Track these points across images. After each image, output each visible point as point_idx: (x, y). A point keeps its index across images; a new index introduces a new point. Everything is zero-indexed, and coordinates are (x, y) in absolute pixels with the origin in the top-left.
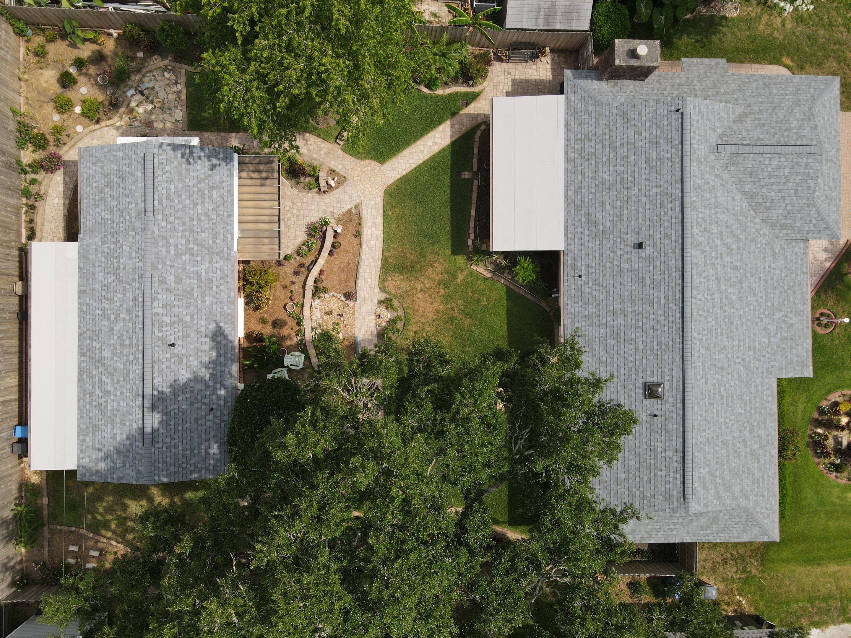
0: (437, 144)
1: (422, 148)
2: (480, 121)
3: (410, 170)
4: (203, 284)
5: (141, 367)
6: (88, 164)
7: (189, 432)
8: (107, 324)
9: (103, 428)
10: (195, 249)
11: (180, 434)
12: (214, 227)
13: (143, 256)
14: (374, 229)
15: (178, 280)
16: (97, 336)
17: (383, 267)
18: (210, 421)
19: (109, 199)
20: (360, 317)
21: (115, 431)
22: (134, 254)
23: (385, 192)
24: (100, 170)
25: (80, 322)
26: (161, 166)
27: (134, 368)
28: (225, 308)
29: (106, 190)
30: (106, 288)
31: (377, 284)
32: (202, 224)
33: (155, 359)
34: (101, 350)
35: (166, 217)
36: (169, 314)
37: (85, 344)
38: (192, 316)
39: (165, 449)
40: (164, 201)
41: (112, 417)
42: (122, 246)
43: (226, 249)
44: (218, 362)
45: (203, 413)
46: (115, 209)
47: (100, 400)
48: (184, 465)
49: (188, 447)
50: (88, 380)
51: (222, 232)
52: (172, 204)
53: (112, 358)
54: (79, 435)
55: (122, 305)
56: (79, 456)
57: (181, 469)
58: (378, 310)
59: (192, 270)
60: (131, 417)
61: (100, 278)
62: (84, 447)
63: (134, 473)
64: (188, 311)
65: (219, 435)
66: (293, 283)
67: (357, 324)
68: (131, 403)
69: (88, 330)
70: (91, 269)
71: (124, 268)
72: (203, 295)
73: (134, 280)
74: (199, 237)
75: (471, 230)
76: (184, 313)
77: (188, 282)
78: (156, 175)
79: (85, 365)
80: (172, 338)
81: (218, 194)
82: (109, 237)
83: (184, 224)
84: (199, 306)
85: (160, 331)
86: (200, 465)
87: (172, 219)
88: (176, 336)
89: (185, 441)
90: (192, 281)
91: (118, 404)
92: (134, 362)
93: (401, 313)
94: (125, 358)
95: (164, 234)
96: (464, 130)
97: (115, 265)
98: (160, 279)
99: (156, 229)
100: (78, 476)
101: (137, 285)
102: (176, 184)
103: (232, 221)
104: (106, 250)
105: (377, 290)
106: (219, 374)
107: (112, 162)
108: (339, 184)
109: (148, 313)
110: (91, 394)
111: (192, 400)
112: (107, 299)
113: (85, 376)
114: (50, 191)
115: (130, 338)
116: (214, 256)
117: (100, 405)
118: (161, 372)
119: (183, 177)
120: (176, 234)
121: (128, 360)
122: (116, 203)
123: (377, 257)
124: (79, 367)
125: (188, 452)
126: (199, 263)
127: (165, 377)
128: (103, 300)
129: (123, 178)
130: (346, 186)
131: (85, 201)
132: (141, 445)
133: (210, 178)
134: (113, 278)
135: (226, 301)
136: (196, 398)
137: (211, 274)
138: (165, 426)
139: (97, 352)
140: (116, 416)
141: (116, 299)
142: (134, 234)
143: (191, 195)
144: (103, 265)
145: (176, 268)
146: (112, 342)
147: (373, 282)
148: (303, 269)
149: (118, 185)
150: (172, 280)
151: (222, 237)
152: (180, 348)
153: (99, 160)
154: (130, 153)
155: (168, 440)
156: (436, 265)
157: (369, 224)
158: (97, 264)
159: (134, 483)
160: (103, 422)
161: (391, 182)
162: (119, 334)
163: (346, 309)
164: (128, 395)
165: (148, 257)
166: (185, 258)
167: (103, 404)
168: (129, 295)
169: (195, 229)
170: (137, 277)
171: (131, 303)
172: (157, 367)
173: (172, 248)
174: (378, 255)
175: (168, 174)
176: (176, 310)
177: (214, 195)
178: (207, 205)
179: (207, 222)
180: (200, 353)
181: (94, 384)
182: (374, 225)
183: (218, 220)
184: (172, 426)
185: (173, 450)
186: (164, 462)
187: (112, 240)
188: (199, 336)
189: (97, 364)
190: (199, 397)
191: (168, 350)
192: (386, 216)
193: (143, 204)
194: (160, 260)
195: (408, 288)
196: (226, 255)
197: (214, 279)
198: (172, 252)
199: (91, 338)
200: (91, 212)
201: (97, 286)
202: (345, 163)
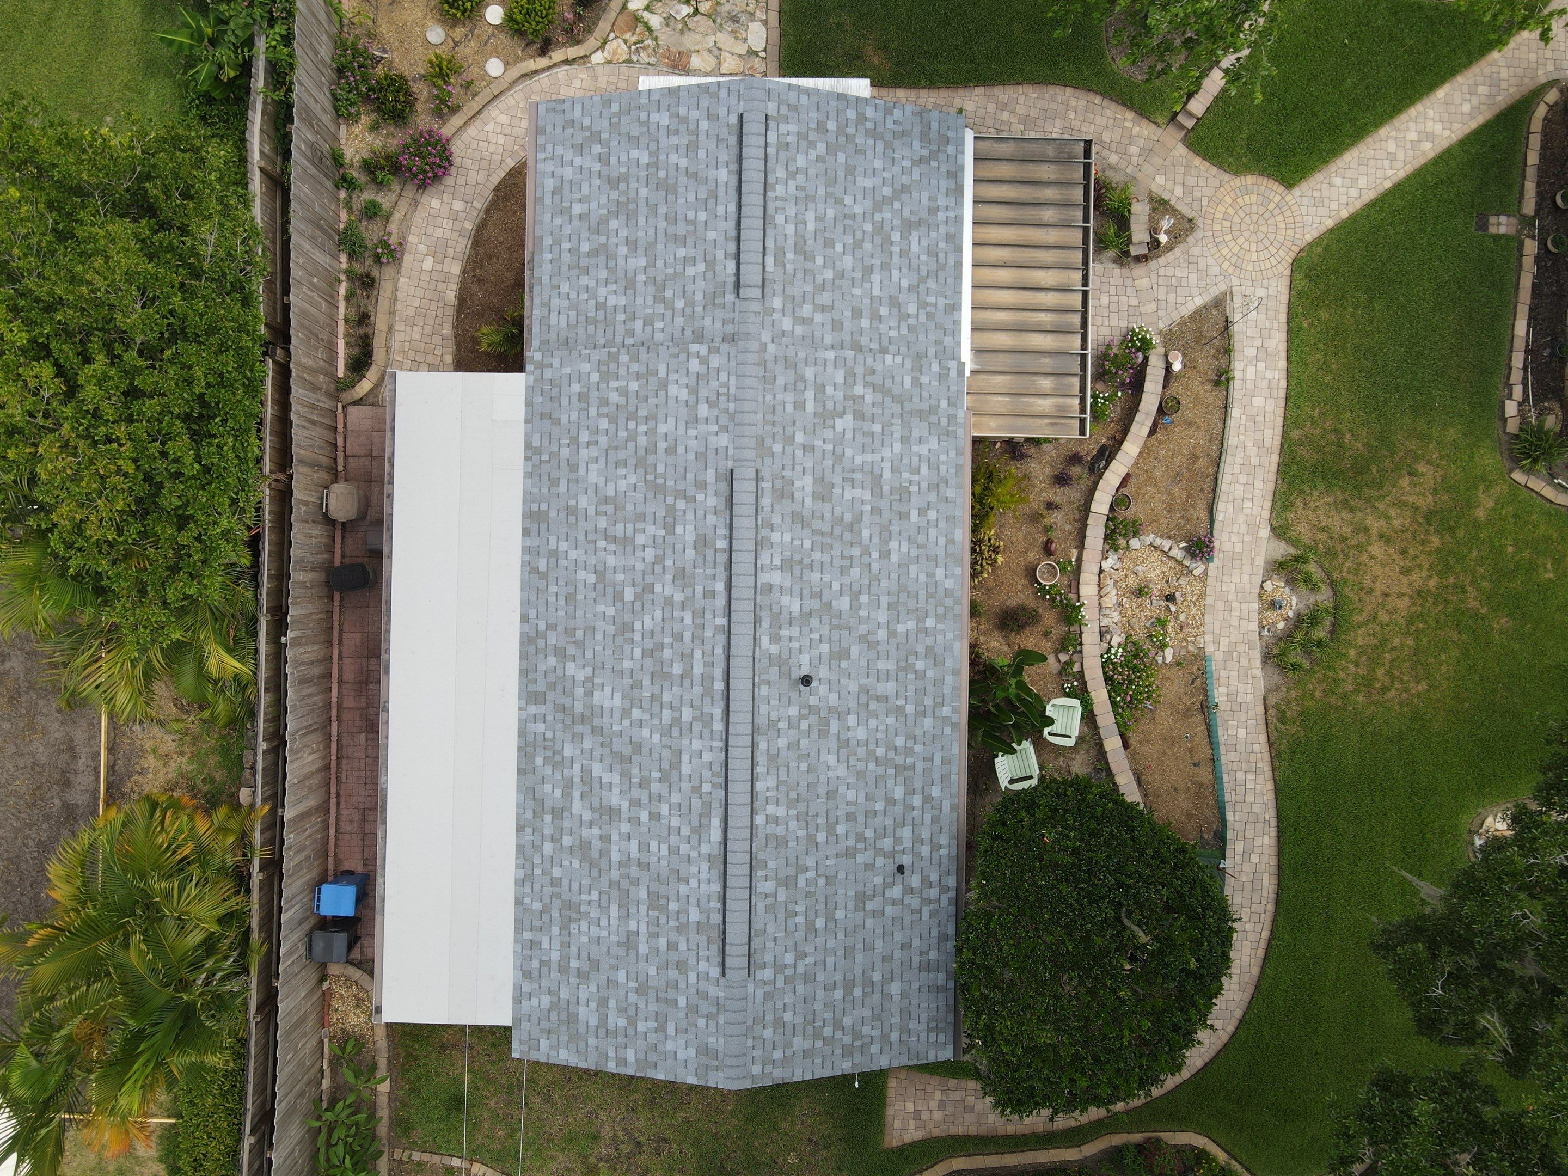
0: (1430, 136)
1: (1391, 146)
2: (1543, 80)
3: (1358, 205)
4: (884, 504)
5: (719, 744)
6: (559, 151)
7: (841, 935)
8: (611, 611)
9: (595, 913)
10: (869, 399)
11: (819, 941)
12: (912, 337)
13: (732, 417)
14: (1261, 365)
15: (823, 493)
16: (580, 645)
17: (1283, 469)
18: (894, 902)
19: (623, 250)
20: (1220, 605)
21: (632, 926)
22: (703, 411)
23: (1296, 264)
24: (597, 167)
25: (526, 603)
26: (783, 154)
27: (697, 744)
28: (940, 572)
29: (614, 224)
30: (610, 509)
31: (1266, 514)
32: (883, 328)
33: (761, 721)
34: (590, 687)
35: (792, 303)
36: (796, 589)
37: (542, 667)
38: (855, 596)
39: (780, 983)
40: (790, 256)
41: (625, 884)
42: (664, 385)
43: (944, 404)
44: (918, 732)
45: (878, 880)
46: (641, 278)
47: (585, 833)
48: (827, 1031)
49: (838, 977)
50: (548, 771)
51: (931, 352)
52: (808, 265)
53: (626, 713)
54: (519, 927)
55: (660, 559)
56: (517, 989)
57: (819, 1044)
58: (1268, 586)
59: (858, 460)
60: (683, 889)
61: (593, 477)
62: (535, 964)
63: (692, 1052)
64: (846, 580)
65: (916, 942)
66: (1050, 506)
67: (1211, 623)
68: (684, 848)
69: (551, 627)
70: (565, 452)
71: (671, 451)
72: (885, 534)
73: (701, 485)
74: (878, 367)
75: (1516, 376)
76: (836, 586)
77: (848, 496)
78: (771, 179)
79: (541, 727)
80: (805, 659)
81: (925, 243)
82: (624, 358)
83: (837, 326)
84: (875, 567)
85: (775, 639)
86: (866, 1030)
87: (807, 310)
88: (815, 653)
89: (830, 961)
90: (857, 493)
91: (644, 847)
92: (697, 727)
93: (1324, 596)
94: (667, 715)
95: (790, 352)
96: (1502, 101)
97: (642, 441)
98: (778, 483)
99: (766, 337)
100: (515, 1045)
101: (712, 501)
102: (821, 207)
103: (958, 323)
104: (614, 397)
105: (1265, 532)
106: (920, 766)
107: (634, 141)
108: (1177, 236)
109: (743, 585)
110: (558, 814)
111: (851, 842)
112: (614, 540)
113: (539, 761)
114: (412, 239)
115: (686, 657)
116: (915, 421)
117: (585, 846)
118: (773, 758)
119: (838, 190)
120: (821, 354)
121: (677, 721)
122: (642, 262)
123: (1268, 442)
124: (522, 733)
125: (838, 994)
126: (877, 443)
127: (783, 777)
128: (601, 544)
129: (670, 189)
130: (1194, 245)
131: (547, 256)
132: (715, 972)
133: (905, 197)
134: (632, 479)
135: (941, 553)
136: (861, 838)
137: (906, 475)
138: (781, 917)
139: (579, 691)
140: (637, 882)
141: (640, 539)
142: (703, 350)
143: (858, 244)
144: (603, 440)
145: (818, 453)
146: (627, 664)
147: (1256, 510)
148: (1076, 470)
149: (654, 209)
150: (809, 489)
151: (935, 367)
152: (823, 689)
153: (596, 137)
154: (694, 114)
155: (789, 958)
156: (1422, 468)
157: (1251, 352)
158: (584, 437)
159: (692, 1080)
160: (595, 895)
161: (1309, 238)
162: (649, 644)
163: (1183, 581)
164: (675, 822)
165: (748, 418)
166: (845, 423)
167: (596, 844)
168: (687, 532)
169: (864, 341)
170: (710, 476)
171: (690, 553)
172: (763, 746)
173: (810, 395)
174: (1272, 436)
175: (800, 178)
176: (816, 576)
177: (915, 248)
178: (895, 273)
179: (893, 323)
180: (873, 706)
181: (568, 785)
182: (1262, 354)
183: (923, 318)
184: (800, 919)
185: (800, 989)
186: (779, 1023)
187: (635, 367)
188: (872, 654)
189: (578, 729)
190: (869, 834)
191: (794, 695)
192: (1292, 331)
193: (731, 266)
194: (778, 429)
195: (1347, 530)
196: (944, 421)
197: (914, 489)
198: (810, 407)
199: (560, 653)
200: (565, 288)
201: (583, 502)
202: (1191, 181)
